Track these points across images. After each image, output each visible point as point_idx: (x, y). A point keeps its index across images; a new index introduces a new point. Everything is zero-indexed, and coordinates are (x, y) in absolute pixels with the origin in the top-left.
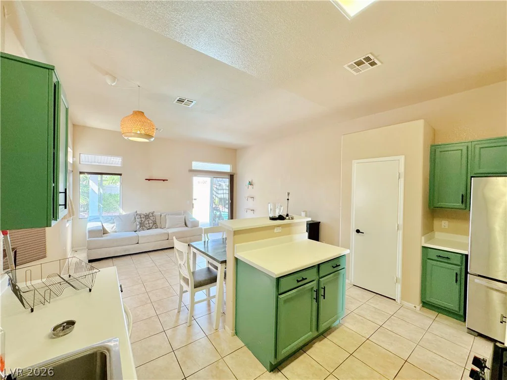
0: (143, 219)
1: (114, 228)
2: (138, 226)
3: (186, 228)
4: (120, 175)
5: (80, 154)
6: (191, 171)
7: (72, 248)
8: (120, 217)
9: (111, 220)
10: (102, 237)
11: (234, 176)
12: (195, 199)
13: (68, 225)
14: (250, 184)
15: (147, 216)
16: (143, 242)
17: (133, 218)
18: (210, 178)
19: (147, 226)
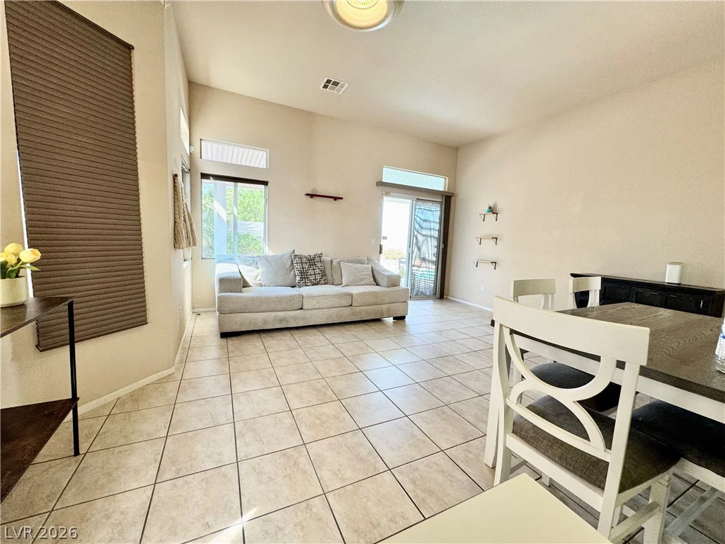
0: (306, 266)
1: (258, 278)
2: (298, 278)
3: (376, 288)
4: (265, 183)
5: (201, 140)
6: (380, 184)
7: (193, 308)
8: (266, 258)
9: (253, 262)
10: (241, 292)
11: (452, 198)
12: (385, 238)
13: (186, 265)
14: (492, 210)
15: (312, 261)
16: (310, 307)
17: (289, 263)
18: (409, 201)
19: (312, 278)
